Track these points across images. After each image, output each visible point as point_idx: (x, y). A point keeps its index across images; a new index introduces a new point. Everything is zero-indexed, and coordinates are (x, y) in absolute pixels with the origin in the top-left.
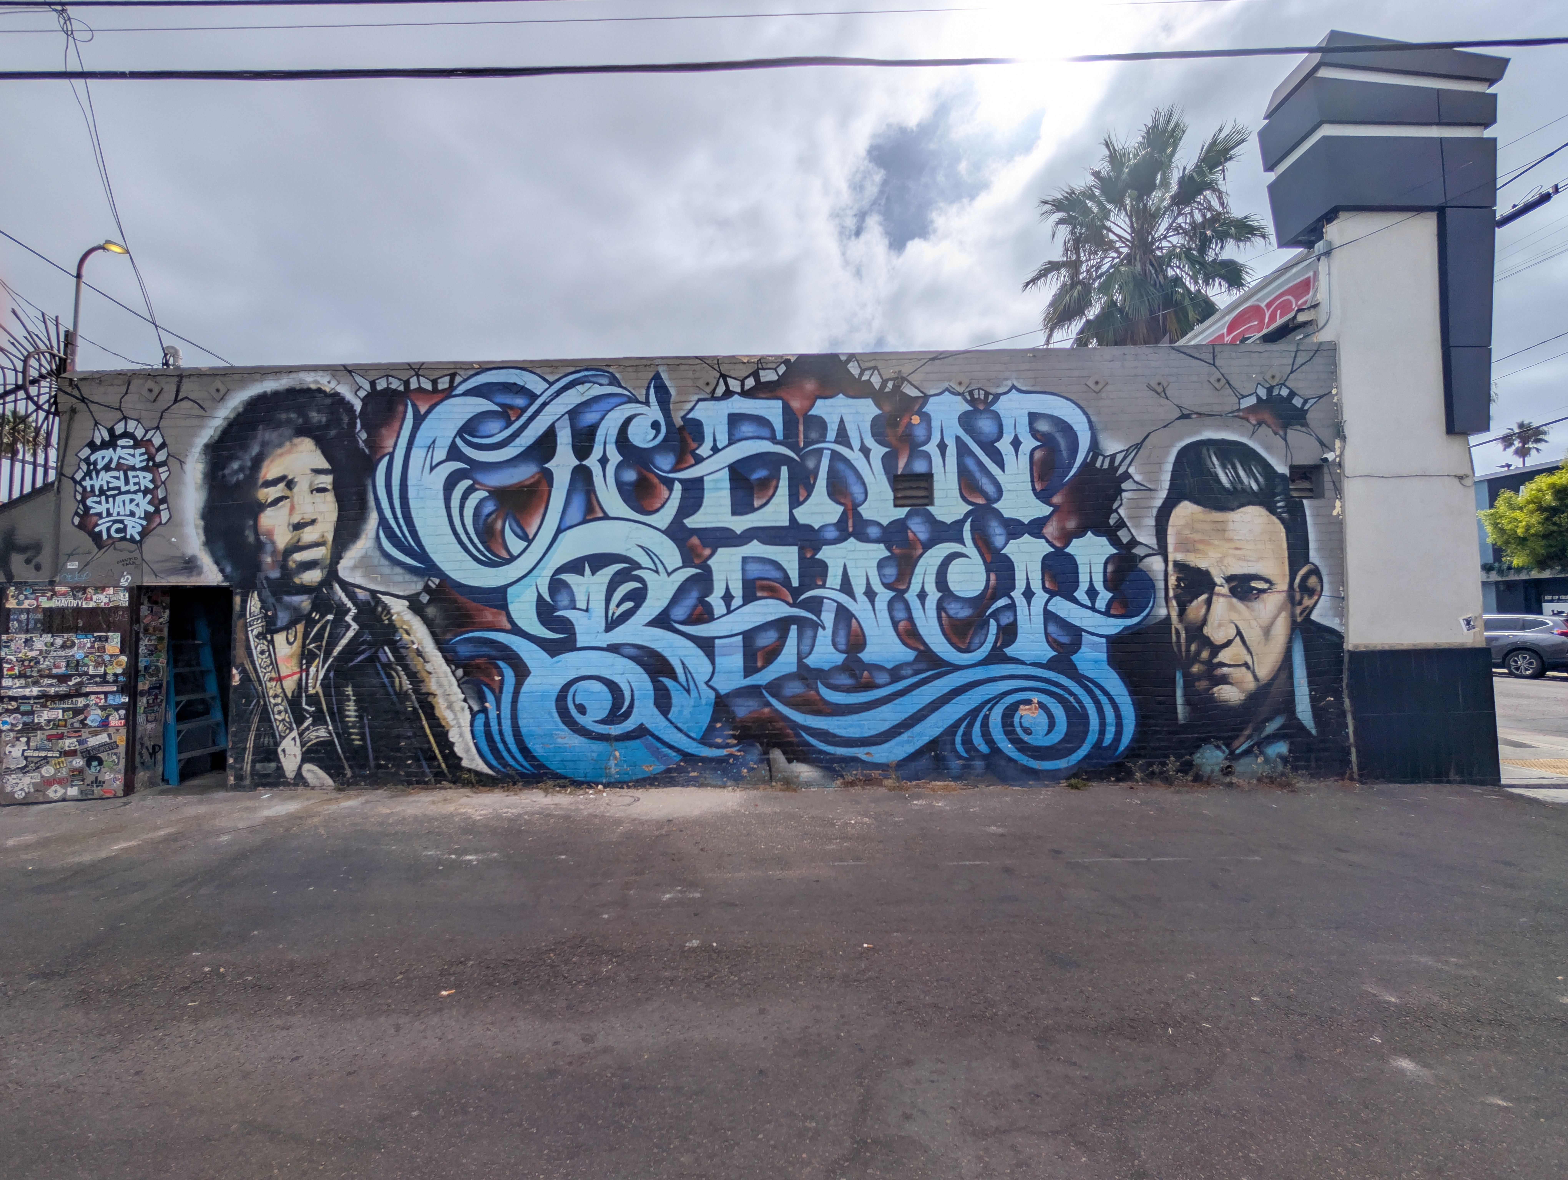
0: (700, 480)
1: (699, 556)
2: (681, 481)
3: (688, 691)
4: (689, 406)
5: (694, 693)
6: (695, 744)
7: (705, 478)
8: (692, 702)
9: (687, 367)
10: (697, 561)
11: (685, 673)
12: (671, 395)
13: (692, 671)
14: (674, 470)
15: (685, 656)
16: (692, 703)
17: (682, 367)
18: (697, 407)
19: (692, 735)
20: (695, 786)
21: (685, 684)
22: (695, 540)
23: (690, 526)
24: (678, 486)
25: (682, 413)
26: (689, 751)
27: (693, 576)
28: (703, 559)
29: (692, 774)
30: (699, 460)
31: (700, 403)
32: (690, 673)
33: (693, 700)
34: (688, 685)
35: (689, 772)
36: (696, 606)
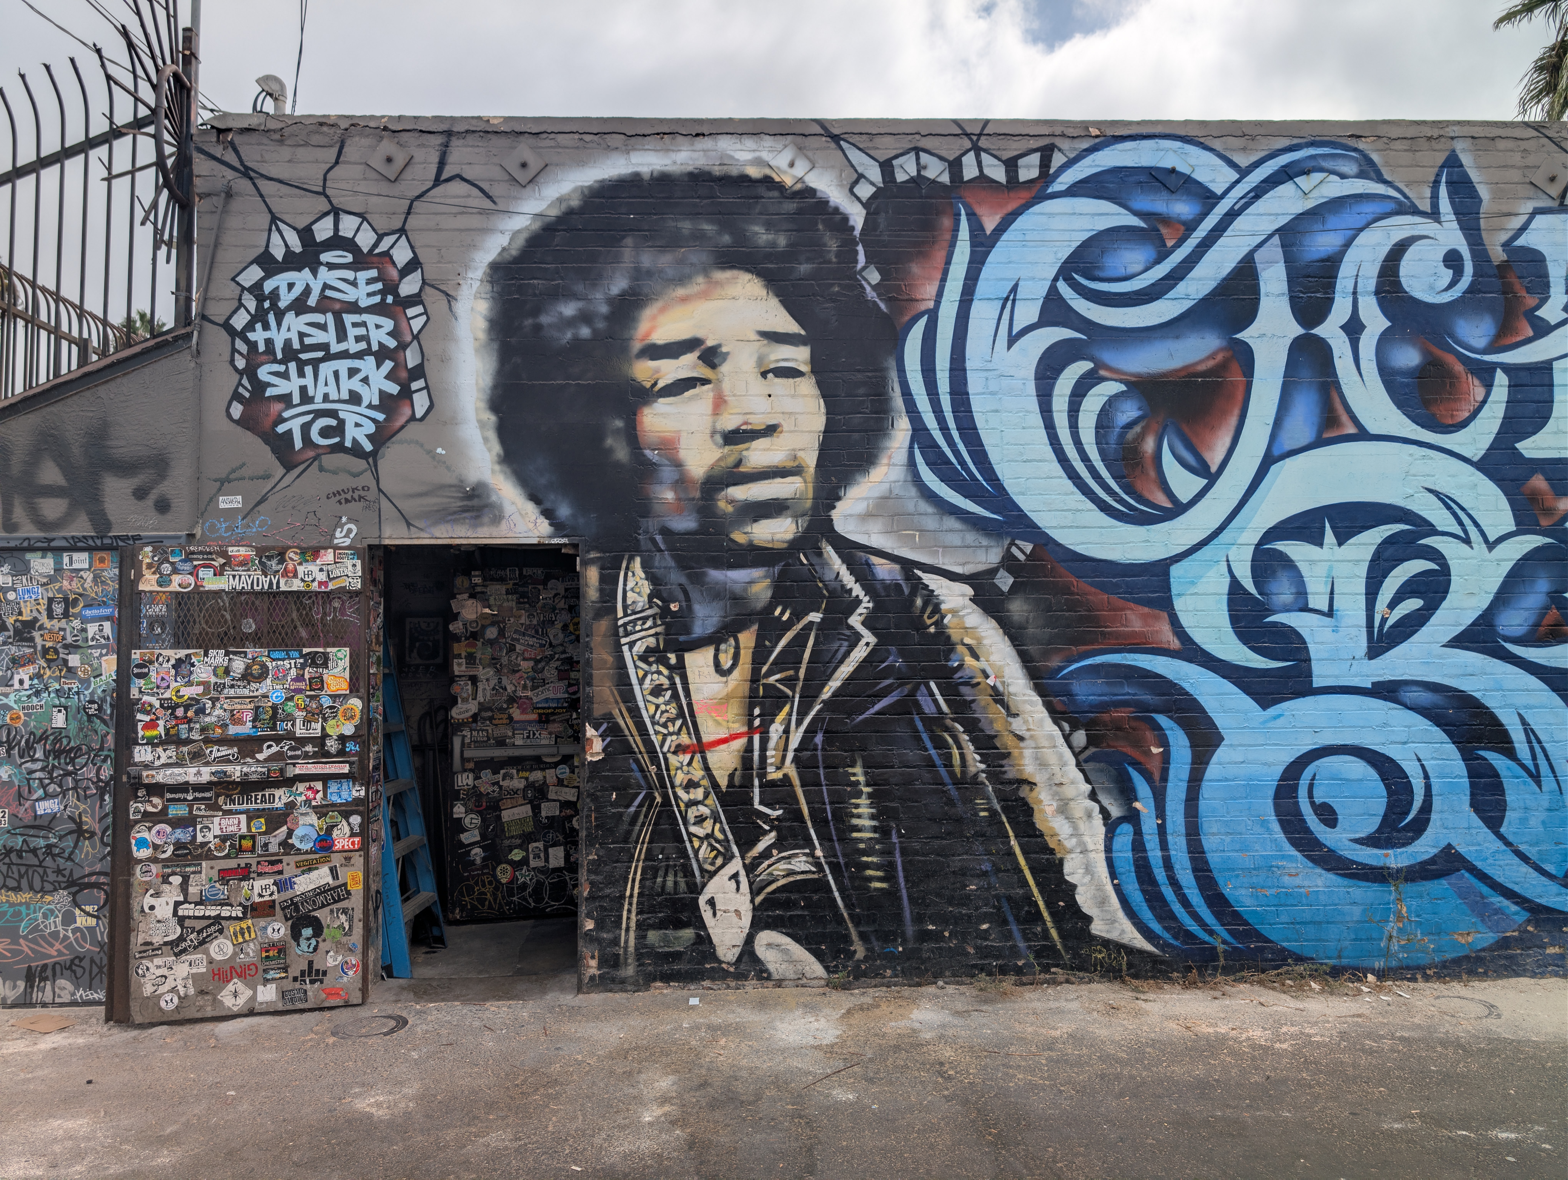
0: (1544, 369)
1: (1548, 511)
2: (1508, 369)
3: (1536, 777)
4: (1517, 222)
5: (1548, 782)
6: (1554, 887)
7: (1556, 364)
8: (1544, 800)
9: (1510, 144)
10: (1545, 522)
11: (1529, 742)
12: (1481, 201)
13: (1542, 737)
14: (1495, 347)
15: (1526, 707)
16: (1546, 804)
17: (1501, 144)
18: (1533, 225)
19: (1549, 868)
20: (1557, 975)
21: (1529, 763)
22: (1539, 482)
23: (1528, 454)
24: (1501, 379)
25: (1504, 237)
26: (1543, 901)
27: (1537, 550)
28: (1556, 518)
29: (1551, 950)
30: (1543, 329)
31: (1538, 217)
32: (1539, 742)
33: (1546, 797)
34: (1536, 766)
35: (1543, 947)
36: (1547, 608)
